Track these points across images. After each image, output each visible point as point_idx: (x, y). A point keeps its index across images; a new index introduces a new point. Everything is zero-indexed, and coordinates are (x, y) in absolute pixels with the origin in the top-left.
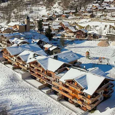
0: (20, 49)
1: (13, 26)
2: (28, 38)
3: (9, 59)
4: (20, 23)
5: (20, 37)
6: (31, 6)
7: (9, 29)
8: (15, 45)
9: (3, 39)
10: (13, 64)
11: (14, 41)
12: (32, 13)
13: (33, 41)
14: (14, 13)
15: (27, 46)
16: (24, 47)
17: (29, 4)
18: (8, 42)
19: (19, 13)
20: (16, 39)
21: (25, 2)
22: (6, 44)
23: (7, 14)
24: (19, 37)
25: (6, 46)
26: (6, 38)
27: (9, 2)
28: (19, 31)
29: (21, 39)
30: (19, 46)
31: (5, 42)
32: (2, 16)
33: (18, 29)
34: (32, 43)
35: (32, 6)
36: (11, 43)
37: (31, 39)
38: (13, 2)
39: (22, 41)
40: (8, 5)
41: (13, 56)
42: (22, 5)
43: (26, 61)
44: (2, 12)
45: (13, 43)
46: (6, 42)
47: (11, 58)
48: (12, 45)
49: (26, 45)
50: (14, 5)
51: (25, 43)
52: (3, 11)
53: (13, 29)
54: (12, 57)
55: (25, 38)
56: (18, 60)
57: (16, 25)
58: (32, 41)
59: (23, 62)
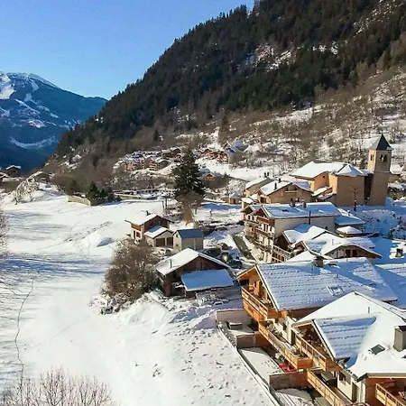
0: (325, 279)
1: (312, 179)
2: (376, 235)
3: (266, 325)
4: (345, 165)
5: (337, 226)
6: (397, 116)
7: (296, 188)
8: (306, 258)
9: (263, 226)
10: (277, 356)
11: (304, 238)
12: (400, 141)
13: (399, 251)
14: (331, 143)
15: (367, 271)
16: (347, 271)
17: (393, 111)
18: (281, 242)
19: (350, 143)
20: (315, 230)
21: (376, 103)
22: (268, 251)
23: (305, 146)
24: (333, 226)
25: (270, 256)
26: (272, 223)
27: (316, 107)
28: (337, 200)
29: (338, 234)
30: (321, 265)
31: (266, 240)
32: (287, 153)
33: (334, 191)
34: (392, 256)
35: (402, 118)
36: (293, 246)
37: (391, 237)
38: (331, 107)
39: (344, 242)
40: (315, 116)
41: (285, 313)
42: (361, 115)
43: (346, 360)
44: (289, 140)
45: (301, 248)
46: (272, 242)
47: (273, 320)
48: (293, 256)
49: (361, 264)
50: (334, 117)
51: (355, 256)
52: (295, 137)
53: (312, 189)
54: (278, 316)
55: (359, 232)
56: (304, 345)
57: (325, 175)
58: (394, 250)
59: (332, 363)
